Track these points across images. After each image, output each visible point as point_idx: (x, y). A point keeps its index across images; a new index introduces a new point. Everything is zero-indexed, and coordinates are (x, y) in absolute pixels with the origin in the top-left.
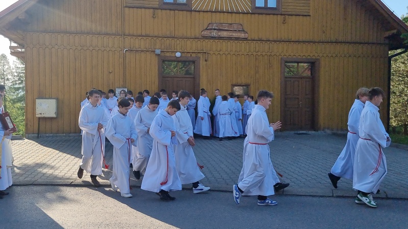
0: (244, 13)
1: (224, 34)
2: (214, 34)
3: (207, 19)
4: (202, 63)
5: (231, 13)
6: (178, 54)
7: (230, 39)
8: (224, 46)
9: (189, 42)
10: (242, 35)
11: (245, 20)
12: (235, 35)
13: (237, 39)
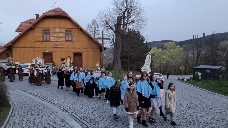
0: (63, 42)
1: (58, 47)
2: (56, 47)
3: (54, 43)
4: (53, 53)
5: (60, 42)
6: (47, 52)
7: (60, 48)
8: (59, 49)
9: (50, 49)
10: (63, 47)
11: (63, 43)
12: (61, 47)
13: (62, 48)
